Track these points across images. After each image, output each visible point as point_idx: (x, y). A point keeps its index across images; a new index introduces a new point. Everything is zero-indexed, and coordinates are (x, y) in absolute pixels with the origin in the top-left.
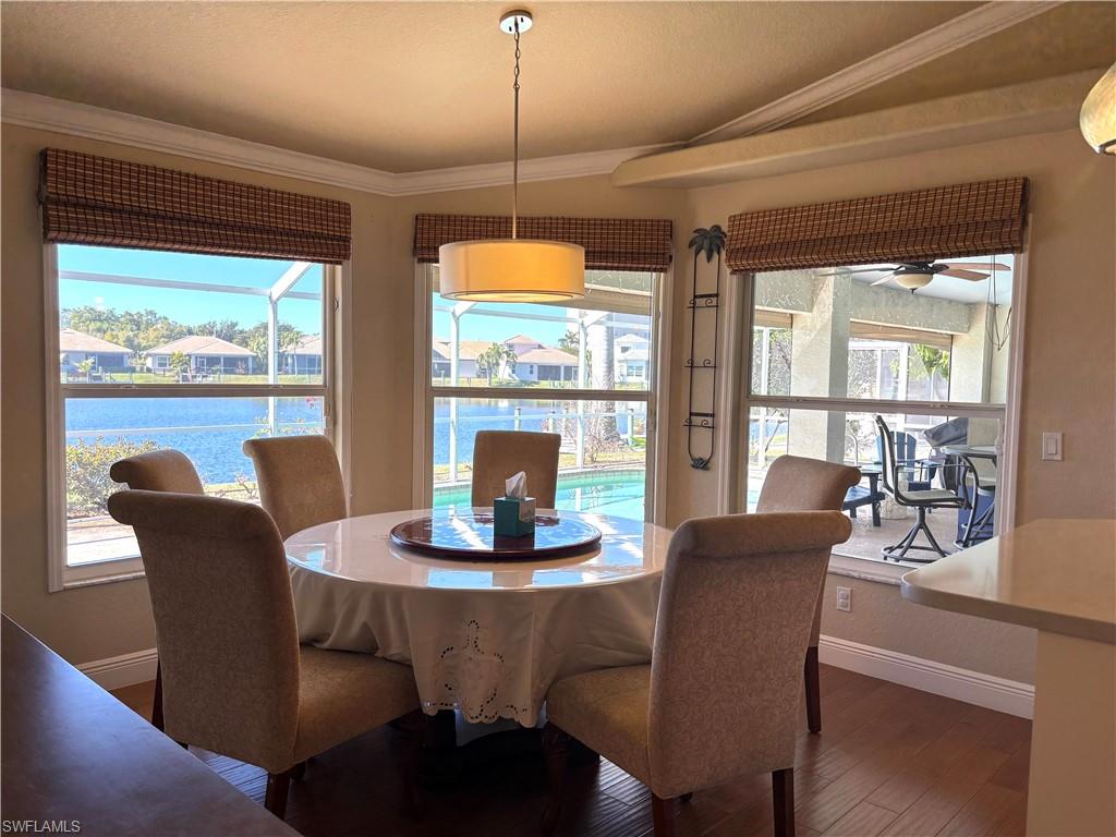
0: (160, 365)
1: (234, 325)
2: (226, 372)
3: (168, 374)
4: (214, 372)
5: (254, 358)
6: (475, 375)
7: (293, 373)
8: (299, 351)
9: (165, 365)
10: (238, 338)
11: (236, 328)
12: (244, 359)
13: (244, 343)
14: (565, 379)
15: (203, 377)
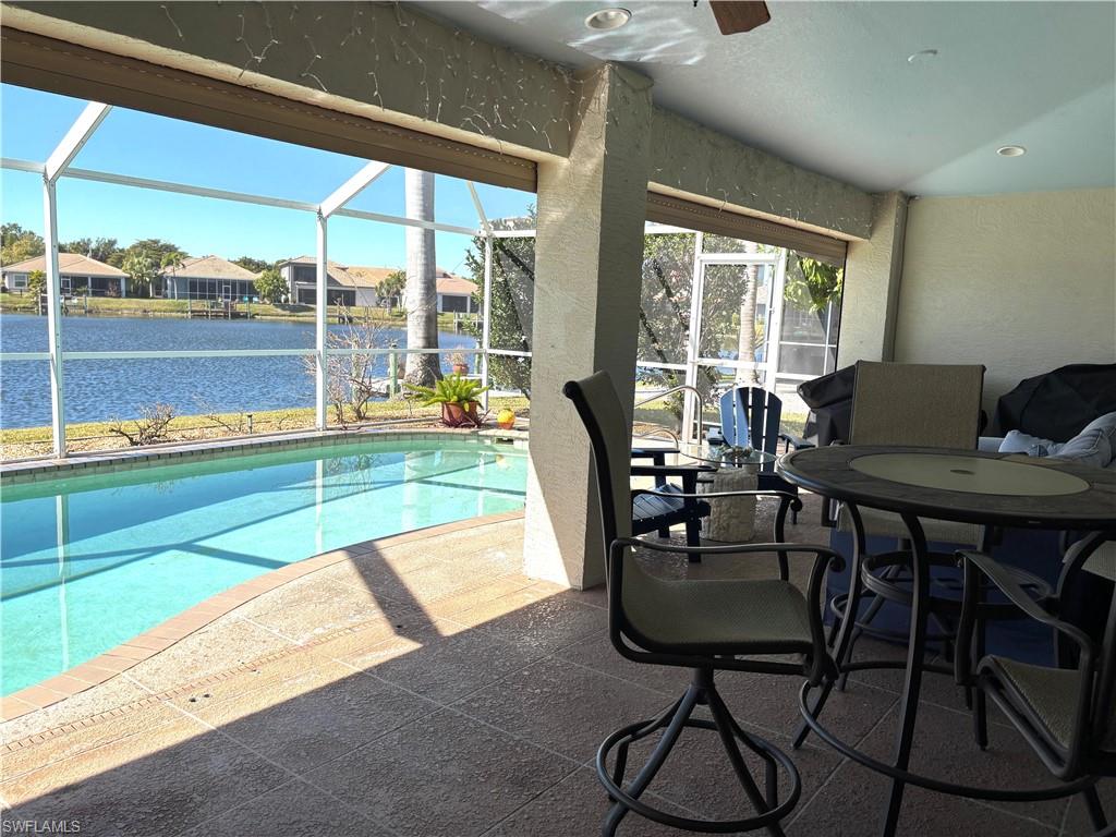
0: (18, 284)
1: (112, 243)
2: (95, 294)
3: (26, 295)
4: (80, 294)
5: (127, 279)
6: (374, 304)
7: (173, 297)
8: (180, 273)
9: (23, 284)
10: (113, 257)
11: (116, 247)
12: (116, 281)
13: (118, 263)
14: (471, 312)
15: (66, 299)
